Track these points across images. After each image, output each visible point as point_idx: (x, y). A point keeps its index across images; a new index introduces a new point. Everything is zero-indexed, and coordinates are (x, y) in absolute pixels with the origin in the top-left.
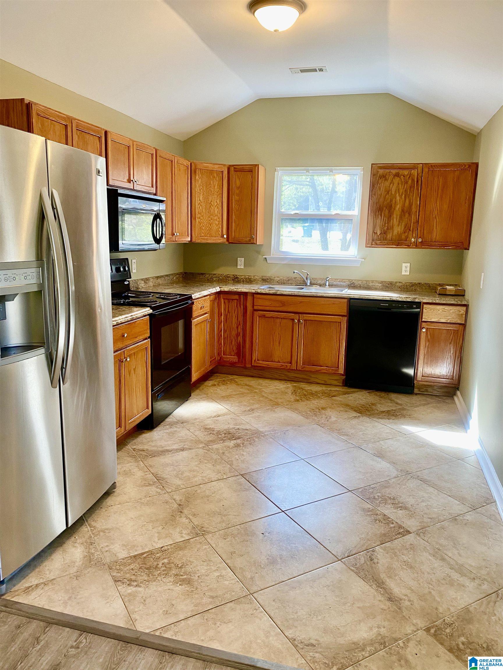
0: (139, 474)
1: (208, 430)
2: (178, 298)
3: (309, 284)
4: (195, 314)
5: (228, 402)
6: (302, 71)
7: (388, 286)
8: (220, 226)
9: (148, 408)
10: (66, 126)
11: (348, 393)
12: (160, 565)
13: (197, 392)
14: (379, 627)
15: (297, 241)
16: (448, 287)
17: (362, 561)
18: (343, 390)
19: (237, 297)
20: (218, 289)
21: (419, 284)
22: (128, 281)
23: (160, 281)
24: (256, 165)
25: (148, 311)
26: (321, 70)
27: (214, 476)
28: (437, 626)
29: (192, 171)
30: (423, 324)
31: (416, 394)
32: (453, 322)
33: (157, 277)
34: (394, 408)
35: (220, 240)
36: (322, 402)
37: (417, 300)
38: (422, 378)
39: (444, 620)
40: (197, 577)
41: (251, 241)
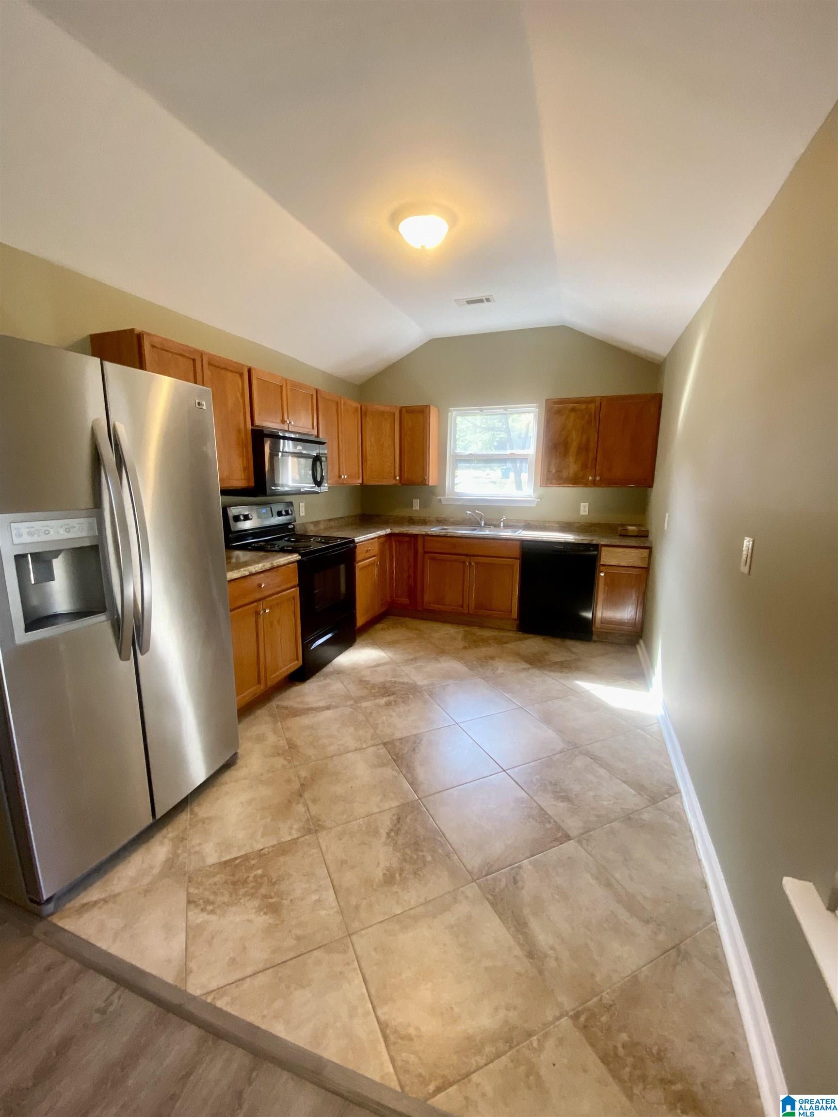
0: (272, 738)
1: (362, 682)
2: (339, 541)
3: (483, 525)
4: (358, 558)
5: (393, 648)
6: (470, 302)
7: (566, 527)
8: (393, 468)
9: (297, 660)
10: (194, 360)
11: (520, 640)
12: (251, 879)
13: (365, 636)
14: (508, 1009)
15: (494, 483)
16: (630, 528)
17: (503, 884)
18: (516, 636)
19: (407, 539)
20: (388, 531)
21: (599, 524)
22: (293, 525)
23: (332, 523)
24: (427, 406)
25: (296, 557)
26: (488, 300)
27: (352, 744)
28: (589, 1010)
29: (363, 414)
30: (602, 568)
31: (595, 642)
32: (635, 565)
33: (330, 520)
34: (568, 659)
35: (392, 482)
36: (491, 650)
37: (594, 542)
38: (600, 626)
39: (601, 999)
40: (289, 901)
41: (423, 483)
